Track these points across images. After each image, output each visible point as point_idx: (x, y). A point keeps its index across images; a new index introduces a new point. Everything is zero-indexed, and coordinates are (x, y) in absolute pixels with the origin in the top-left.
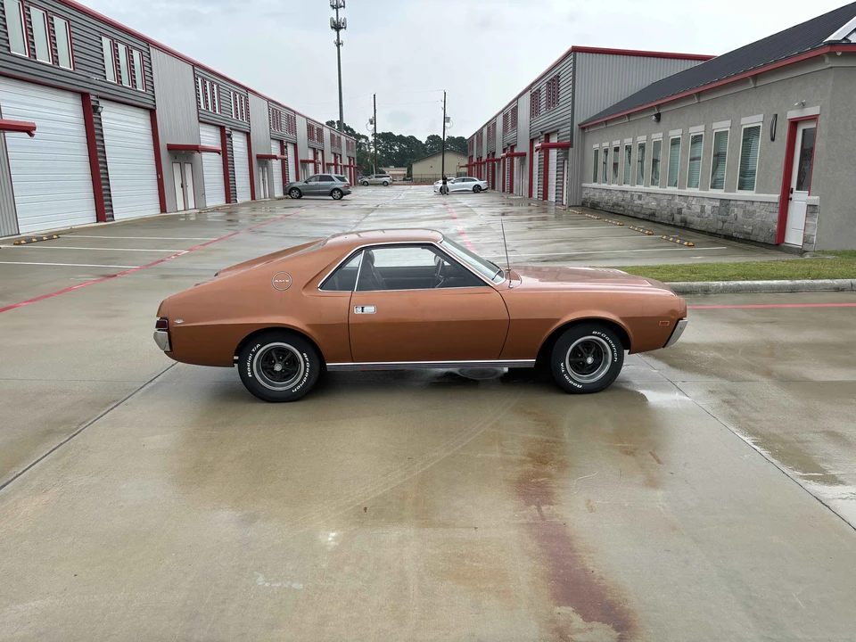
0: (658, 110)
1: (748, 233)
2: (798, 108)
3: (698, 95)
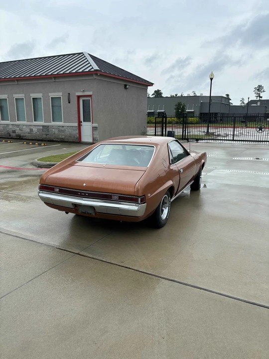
1: (63, 139)
2: (81, 92)
3: (18, 80)
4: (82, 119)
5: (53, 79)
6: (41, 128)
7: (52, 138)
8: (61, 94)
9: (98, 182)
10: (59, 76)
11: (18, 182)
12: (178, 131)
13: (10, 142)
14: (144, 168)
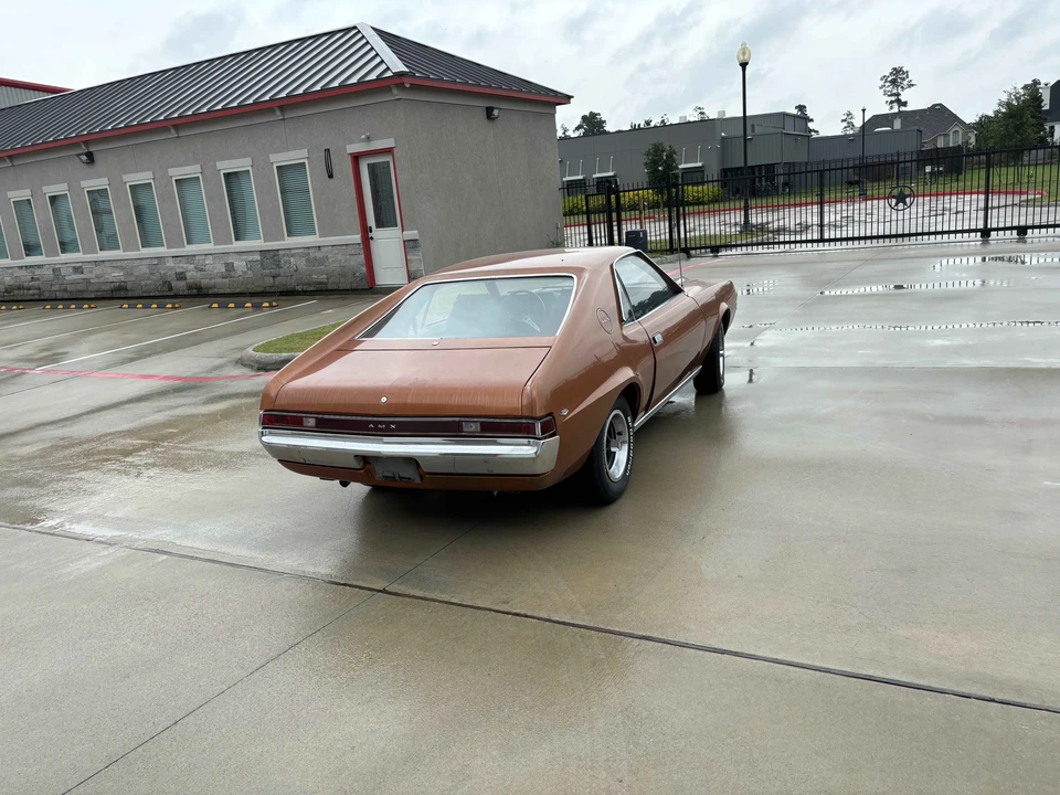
0: (87, 147)
1: (321, 283)
2: (363, 141)
3: (177, 127)
4: (371, 221)
5: (278, 113)
6: (258, 257)
7: (292, 283)
8: (304, 153)
9: (421, 390)
10: (292, 101)
11: (203, 415)
12: (657, 231)
13: (174, 308)
14: (545, 340)
